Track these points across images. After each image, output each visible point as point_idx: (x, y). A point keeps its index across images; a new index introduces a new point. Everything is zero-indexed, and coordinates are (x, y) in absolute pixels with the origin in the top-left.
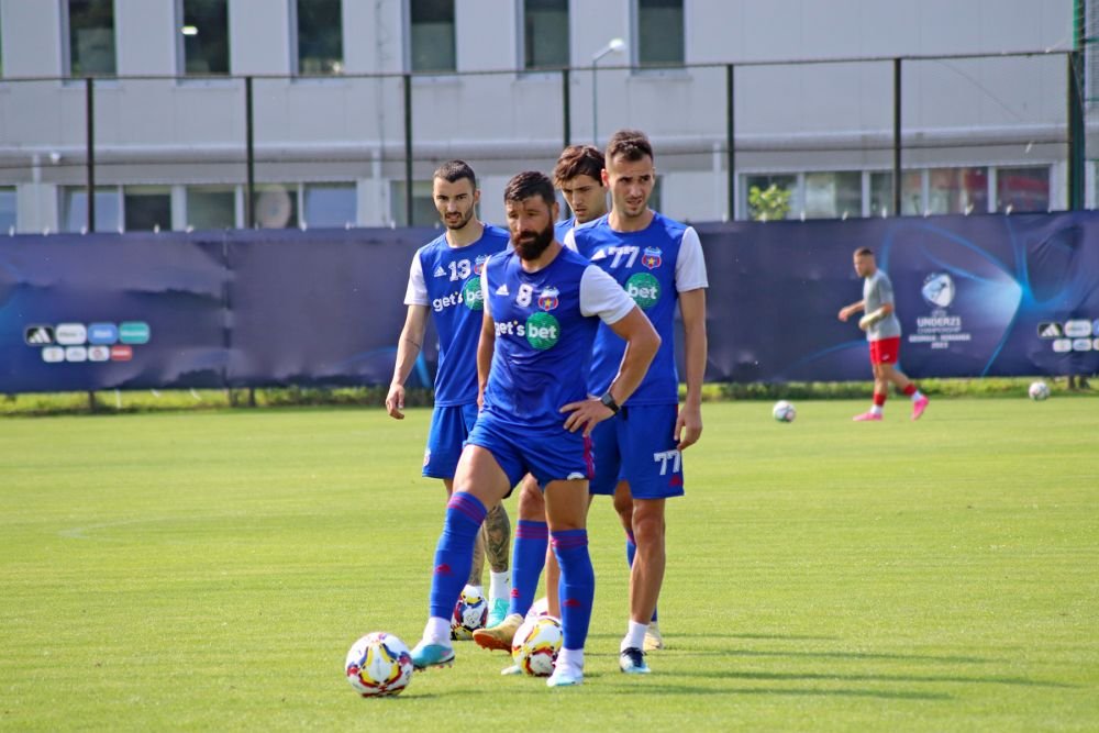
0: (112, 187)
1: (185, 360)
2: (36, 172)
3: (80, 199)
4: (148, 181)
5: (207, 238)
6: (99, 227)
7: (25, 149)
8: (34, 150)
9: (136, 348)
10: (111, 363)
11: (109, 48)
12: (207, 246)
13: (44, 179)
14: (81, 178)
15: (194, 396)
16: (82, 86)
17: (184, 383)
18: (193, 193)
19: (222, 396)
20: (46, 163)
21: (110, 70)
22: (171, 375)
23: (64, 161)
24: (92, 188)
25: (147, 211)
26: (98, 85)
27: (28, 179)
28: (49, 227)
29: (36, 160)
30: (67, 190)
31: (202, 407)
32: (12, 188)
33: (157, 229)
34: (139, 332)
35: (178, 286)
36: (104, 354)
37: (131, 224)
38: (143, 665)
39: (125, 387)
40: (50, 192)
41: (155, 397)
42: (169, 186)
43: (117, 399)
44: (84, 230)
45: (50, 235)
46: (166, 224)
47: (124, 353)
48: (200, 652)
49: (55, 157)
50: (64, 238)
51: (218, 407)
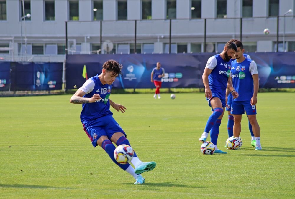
0: (175, 43)
1: (189, 82)
2: (158, 40)
3: (168, 46)
4: (182, 42)
5: (195, 54)
6: (172, 52)
7: (156, 35)
8: (158, 35)
9: (179, 79)
10: (174, 82)
11: (175, 13)
12: (195, 56)
13: (160, 41)
14: (168, 41)
15: (192, 90)
16: (169, 21)
17: (190, 87)
18: (193, 45)
19: (198, 90)
20: (160, 38)
21: (175, 17)
22: (187, 85)
23: (164, 38)
24: (170, 43)
25: (182, 48)
26: (173, 21)
27: (157, 41)
28: (161, 52)
29: (158, 37)
30: (165, 44)
31: (193, 92)
32: (153, 43)
33: (184, 53)
34: (180, 75)
35: (188, 65)
36: (172, 80)
37: (178, 52)
38: (180, 148)
39: (177, 87)
40: (161, 45)
41: (183, 90)
42: (187, 43)
43: (175, 90)
44: (168, 53)
45: (161, 54)
46: (186, 51)
47: (176, 80)
48: (193, 146)
49: (162, 37)
50: (164, 55)
51: (197, 92)
